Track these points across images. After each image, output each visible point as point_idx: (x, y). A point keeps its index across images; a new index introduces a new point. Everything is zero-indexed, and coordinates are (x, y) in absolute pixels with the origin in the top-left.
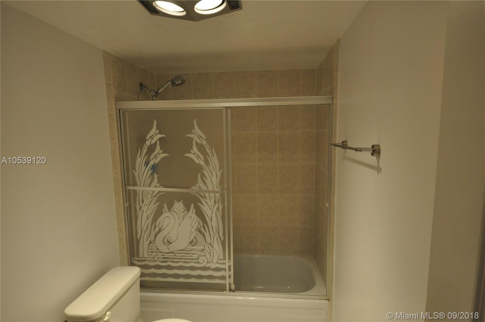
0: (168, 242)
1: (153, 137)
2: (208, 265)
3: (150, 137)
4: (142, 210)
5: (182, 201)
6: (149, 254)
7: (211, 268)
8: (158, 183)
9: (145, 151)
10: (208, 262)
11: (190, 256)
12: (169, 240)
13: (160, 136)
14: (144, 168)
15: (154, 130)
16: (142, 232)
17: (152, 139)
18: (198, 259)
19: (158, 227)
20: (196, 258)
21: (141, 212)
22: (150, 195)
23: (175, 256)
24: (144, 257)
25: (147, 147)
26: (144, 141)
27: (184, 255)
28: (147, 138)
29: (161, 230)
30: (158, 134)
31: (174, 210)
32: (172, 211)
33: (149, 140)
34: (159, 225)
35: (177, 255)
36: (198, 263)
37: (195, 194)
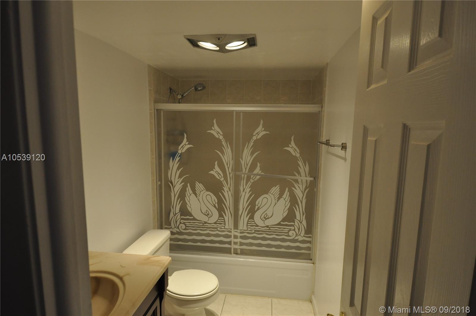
0: (265, 218)
1: (259, 133)
2: (296, 238)
3: (257, 134)
4: (245, 191)
5: (279, 185)
6: (248, 227)
7: (299, 240)
8: (260, 170)
9: (252, 144)
10: (296, 235)
11: (282, 230)
12: (265, 217)
13: (265, 133)
14: (249, 158)
15: (260, 128)
16: (243, 209)
17: (258, 135)
18: (288, 233)
19: (258, 205)
20: (287, 231)
21: (244, 193)
22: (253, 179)
23: (270, 229)
24: (243, 229)
25: (253, 141)
26: (252, 136)
27: (278, 229)
28: (254, 134)
29: (260, 208)
30: (263, 131)
31: (272, 193)
32: (270, 193)
33: (255, 135)
34: (258, 204)
35: (271, 229)
36: (289, 236)
37: (291, 180)
